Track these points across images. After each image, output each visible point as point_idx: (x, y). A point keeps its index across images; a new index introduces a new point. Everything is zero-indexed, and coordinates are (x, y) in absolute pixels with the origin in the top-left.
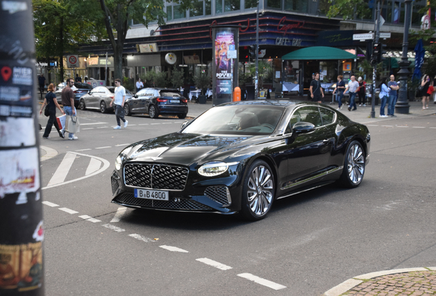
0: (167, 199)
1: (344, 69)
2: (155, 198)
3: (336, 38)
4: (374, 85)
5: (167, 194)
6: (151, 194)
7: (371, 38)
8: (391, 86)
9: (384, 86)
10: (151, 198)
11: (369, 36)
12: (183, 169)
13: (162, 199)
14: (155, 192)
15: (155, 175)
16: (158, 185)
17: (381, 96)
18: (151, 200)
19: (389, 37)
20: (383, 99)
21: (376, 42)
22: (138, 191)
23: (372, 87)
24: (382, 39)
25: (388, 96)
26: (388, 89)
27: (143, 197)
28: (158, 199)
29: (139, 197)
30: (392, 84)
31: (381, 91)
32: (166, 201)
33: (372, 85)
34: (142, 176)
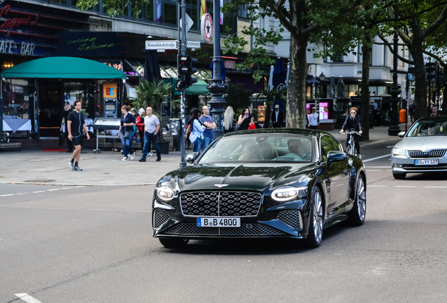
0: (238, 225)
1: (105, 95)
2: (224, 226)
3: (89, 44)
4: (184, 121)
5: (238, 220)
6: (218, 222)
7: (175, 48)
8: (206, 123)
9: (196, 122)
10: (219, 225)
11: (172, 45)
12: (255, 195)
13: (232, 226)
14: (224, 219)
15: (223, 202)
16: (226, 212)
17: (193, 138)
18: (218, 228)
19: (199, 47)
20: (196, 143)
21: (183, 53)
22: (202, 220)
23: (181, 123)
24: (190, 49)
25: (203, 138)
26: (202, 128)
27: (209, 226)
28: (228, 226)
29: (203, 225)
30: (206, 119)
31: (192, 129)
32: (238, 228)
33: (180, 121)
34: (206, 204)
